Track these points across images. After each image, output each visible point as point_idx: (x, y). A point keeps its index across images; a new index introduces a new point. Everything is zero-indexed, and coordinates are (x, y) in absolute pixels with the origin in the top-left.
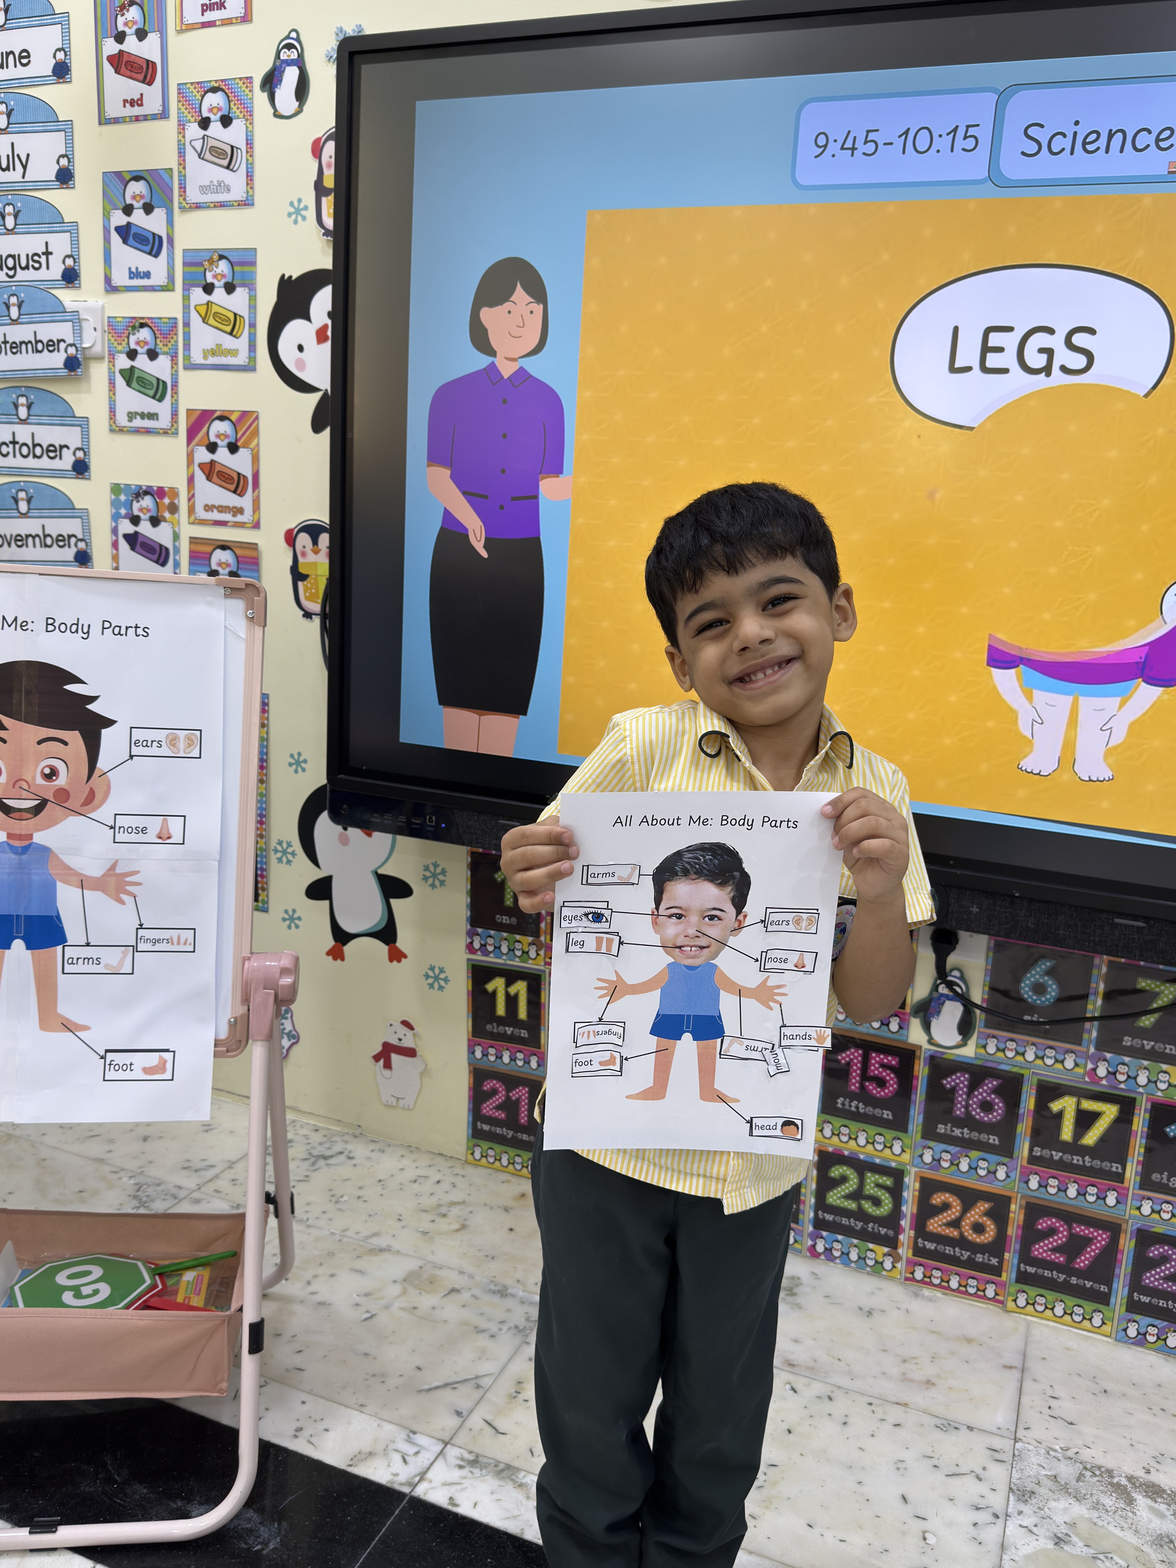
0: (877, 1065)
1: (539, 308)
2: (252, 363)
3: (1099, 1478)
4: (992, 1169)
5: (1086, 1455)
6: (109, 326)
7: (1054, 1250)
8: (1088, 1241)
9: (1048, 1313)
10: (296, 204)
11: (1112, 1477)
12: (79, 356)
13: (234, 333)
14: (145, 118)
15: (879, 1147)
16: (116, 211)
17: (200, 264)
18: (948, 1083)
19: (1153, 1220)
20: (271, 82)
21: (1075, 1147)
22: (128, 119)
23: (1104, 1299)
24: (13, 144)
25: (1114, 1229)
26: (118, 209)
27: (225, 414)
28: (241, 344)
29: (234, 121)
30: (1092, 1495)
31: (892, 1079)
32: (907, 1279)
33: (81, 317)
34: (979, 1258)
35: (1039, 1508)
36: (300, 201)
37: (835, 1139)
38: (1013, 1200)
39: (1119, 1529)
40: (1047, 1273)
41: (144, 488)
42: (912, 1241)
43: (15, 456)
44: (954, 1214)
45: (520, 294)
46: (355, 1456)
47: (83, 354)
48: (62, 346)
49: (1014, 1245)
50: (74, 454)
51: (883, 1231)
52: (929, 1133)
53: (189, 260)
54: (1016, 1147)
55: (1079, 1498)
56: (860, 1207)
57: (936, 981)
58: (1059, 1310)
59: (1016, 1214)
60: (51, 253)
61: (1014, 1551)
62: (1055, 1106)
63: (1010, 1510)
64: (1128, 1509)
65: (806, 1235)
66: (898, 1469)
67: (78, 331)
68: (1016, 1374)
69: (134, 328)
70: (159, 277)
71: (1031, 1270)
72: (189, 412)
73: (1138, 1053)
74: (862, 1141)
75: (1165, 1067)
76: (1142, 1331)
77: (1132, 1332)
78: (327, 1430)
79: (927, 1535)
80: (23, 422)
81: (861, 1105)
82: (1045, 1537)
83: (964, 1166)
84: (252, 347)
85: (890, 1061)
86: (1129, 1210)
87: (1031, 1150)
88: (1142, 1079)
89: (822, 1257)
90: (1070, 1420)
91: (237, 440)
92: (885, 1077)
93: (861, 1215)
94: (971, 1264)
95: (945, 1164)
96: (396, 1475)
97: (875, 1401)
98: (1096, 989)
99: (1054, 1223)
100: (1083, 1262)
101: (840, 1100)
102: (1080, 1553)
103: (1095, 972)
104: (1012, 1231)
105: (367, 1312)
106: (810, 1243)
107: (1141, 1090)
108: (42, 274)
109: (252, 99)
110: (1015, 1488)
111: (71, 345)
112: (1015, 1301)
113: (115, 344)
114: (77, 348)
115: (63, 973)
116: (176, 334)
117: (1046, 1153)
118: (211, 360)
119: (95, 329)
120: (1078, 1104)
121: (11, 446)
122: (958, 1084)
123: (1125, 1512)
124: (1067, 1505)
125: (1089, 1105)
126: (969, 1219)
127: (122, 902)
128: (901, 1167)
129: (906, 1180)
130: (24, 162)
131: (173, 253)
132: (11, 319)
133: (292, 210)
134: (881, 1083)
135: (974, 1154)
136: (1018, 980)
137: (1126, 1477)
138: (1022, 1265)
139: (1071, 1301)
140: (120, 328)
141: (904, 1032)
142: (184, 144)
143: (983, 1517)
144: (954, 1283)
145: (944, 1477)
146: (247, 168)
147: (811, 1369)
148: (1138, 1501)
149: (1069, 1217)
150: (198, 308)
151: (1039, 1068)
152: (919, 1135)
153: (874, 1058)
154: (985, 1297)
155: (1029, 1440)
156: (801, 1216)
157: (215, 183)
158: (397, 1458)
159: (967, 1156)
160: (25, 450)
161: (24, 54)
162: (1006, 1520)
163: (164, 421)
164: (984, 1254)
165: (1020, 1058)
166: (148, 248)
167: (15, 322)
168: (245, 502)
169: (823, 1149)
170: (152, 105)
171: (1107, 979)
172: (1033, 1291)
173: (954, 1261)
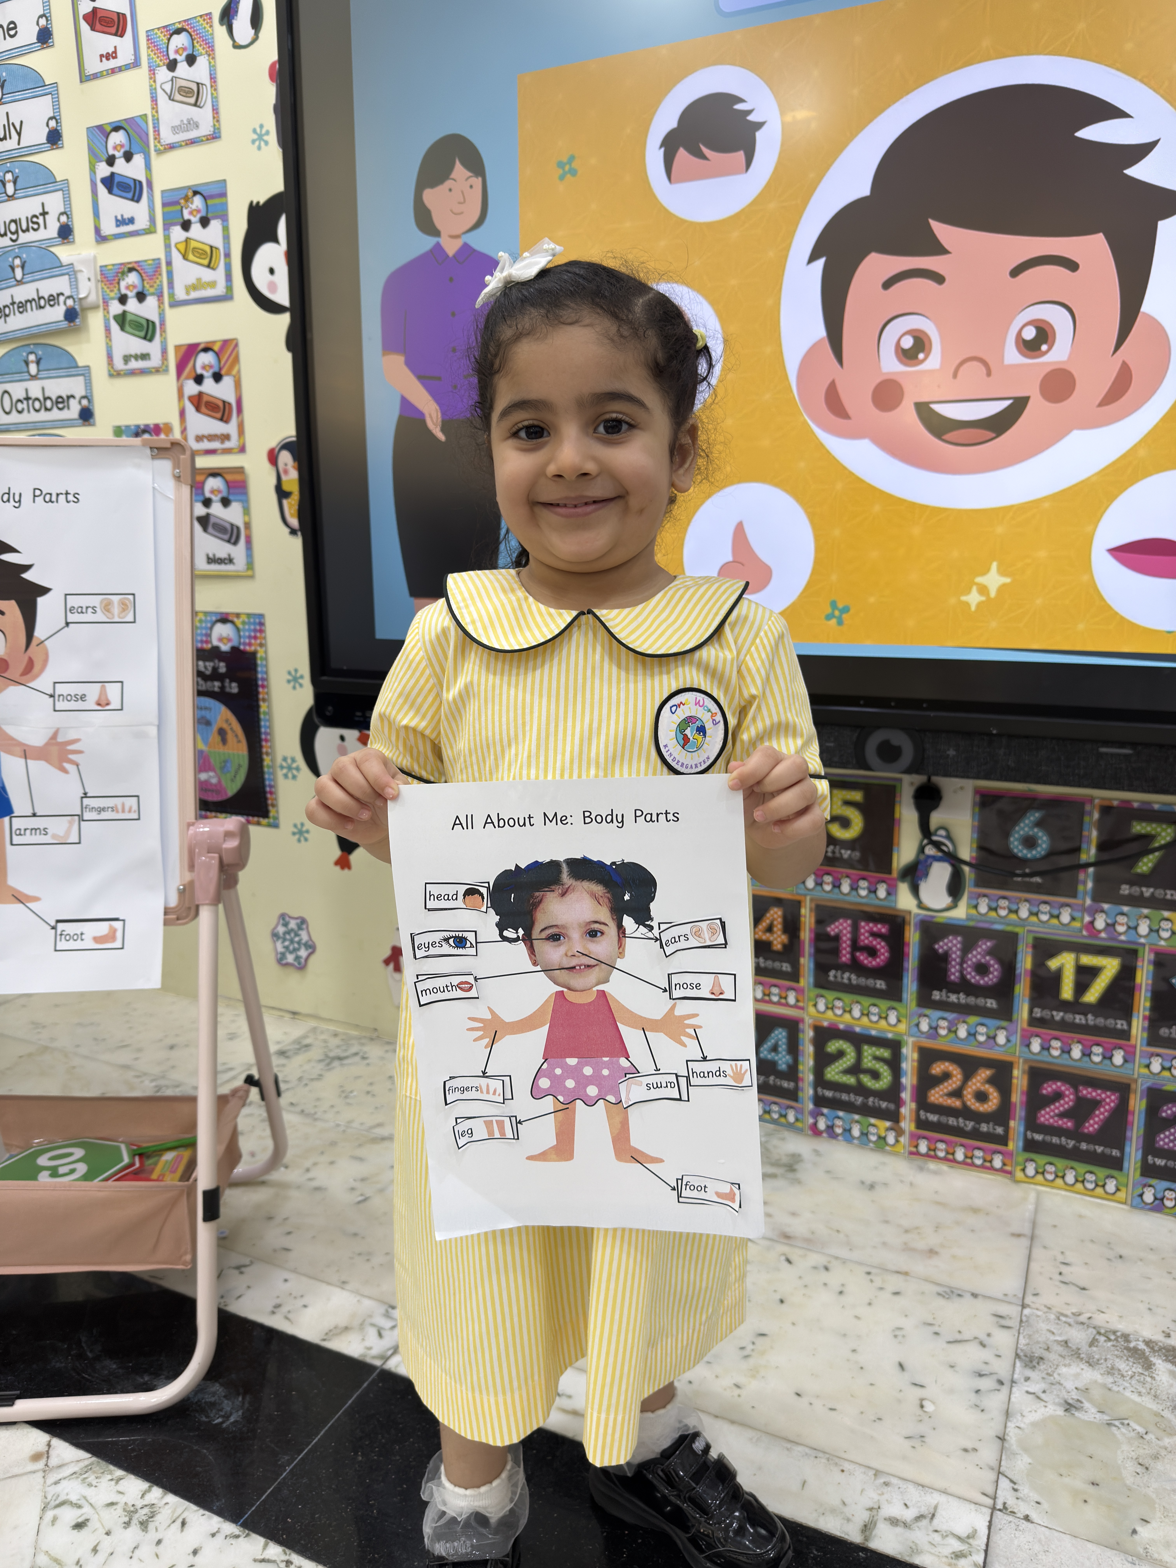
0: (867, 935)
1: (477, 182)
2: (229, 293)
3: (1114, 1343)
4: (991, 1034)
5: (1100, 1320)
6: (102, 274)
7: (1062, 1115)
8: (1096, 1104)
9: (1059, 1181)
10: (258, 130)
11: (1129, 1341)
12: (77, 307)
13: (212, 265)
14: (120, 69)
15: (874, 1018)
16: (100, 164)
17: (177, 203)
18: (941, 947)
19: (1164, 1078)
20: (228, 15)
21: (1075, 1006)
22: (105, 73)
23: (1117, 1164)
24: (7, 113)
25: (1123, 1089)
26: (101, 161)
27: (209, 346)
28: (219, 275)
29: (198, 59)
30: (1106, 1360)
31: (883, 947)
32: (911, 1153)
33: (76, 269)
34: (984, 1128)
35: (1048, 1374)
36: (261, 126)
37: (830, 1013)
38: (1015, 1066)
39: (1136, 1395)
40: (1055, 1140)
41: (142, 427)
42: (914, 1114)
43: (29, 411)
44: (955, 1083)
45: (459, 171)
46: (330, 1331)
47: (81, 305)
48: (62, 299)
49: (1019, 1112)
50: (80, 402)
51: (884, 1105)
52: (925, 1001)
53: (167, 200)
54: (1015, 1008)
55: (1091, 1363)
56: (859, 1082)
57: (922, 841)
58: (1070, 1178)
59: (1019, 1079)
60: (47, 213)
61: (1020, 1418)
62: (1053, 964)
63: (1016, 1376)
64: (1146, 1373)
65: (806, 1113)
66: (896, 1336)
67: (74, 283)
68: (1025, 1242)
69: (123, 273)
70: (142, 223)
71: (1038, 1137)
72: (177, 348)
73: (1136, 901)
74: (856, 1013)
75: (1166, 914)
76: (1159, 1196)
77: (1149, 1197)
78: (305, 1306)
79: (925, 1403)
80: (34, 378)
81: (853, 977)
82: (1054, 1404)
83: (962, 1033)
84: (229, 277)
85: (880, 930)
86: (1138, 1070)
87: (1031, 1011)
88: (1143, 929)
89: (825, 1135)
90: (1082, 1285)
91: (220, 369)
92: (875, 946)
93: (861, 1090)
94: (975, 1134)
95: (943, 1032)
96: (370, 1348)
97: (873, 1271)
98: (1089, 837)
99: (1059, 1087)
100: (1092, 1126)
101: (832, 973)
102: (1092, 1420)
103: (1087, 819)
104: (1017, 1097)
105: (362, 1195)
106: (811, 1121)
107: (1142, 940)
108: (42, 234)
109: (212, 34)
110: (1022, 1354)
111: (69, 297)
112: (1023, 1170)
113: (108, 291)
114: (74, 299)
115: (12, 844)
116: (160, 274)
117: (1046, 1014)
118: (194, 295)
119: (89, 279)
120: (1077, 960)
121: (25, 402)
122: (951, 948)
123: (1143, 1376)
124: (1078, 1370)
125: (1087, 960)
126: (971, 1087)
127: (66, 771)
128: (898, 1038)
129: (904, 1050)
130: (18, 128)
131: (152, 196)
132: (17, 280)
133: (255, 137)
134: (872, 952)
135: (973, 1020)
136: (1007, 835)
137: (1144, 1341)
138: (1029, 1133)
139: (1082, 1168)
140: (110, 275)
141: (892, 898)
142: (155, 89)
143: (986, 1384)
144: (960, 1155)
145: (945, 1345)
146: (213, 102)
147: (808, 1240)
148: (1157, 1365)
149: (1075, 1080)
150: (178, 246)
151: (1033, 925)
152: (914, 1003)
153: (864, 928)
154: (992, 1168)
155: (1037, 1306)
156: (800, 1094)
157: (185, 122)
158: (372, 1333)
159: (964, 1022)
160: (37, 405)
161: (12, 26)
162: (1012, 1387)
163: (155, 361)
164: (988, 1123)
165: (1013, 916)
166: (130, 195)
167: (20, 283)
168: (231, 428)
169: (818, 1024)
170: (125, 56)
171: (1100, 825)
172: (1042, 1159)
173: (958, 1132)
